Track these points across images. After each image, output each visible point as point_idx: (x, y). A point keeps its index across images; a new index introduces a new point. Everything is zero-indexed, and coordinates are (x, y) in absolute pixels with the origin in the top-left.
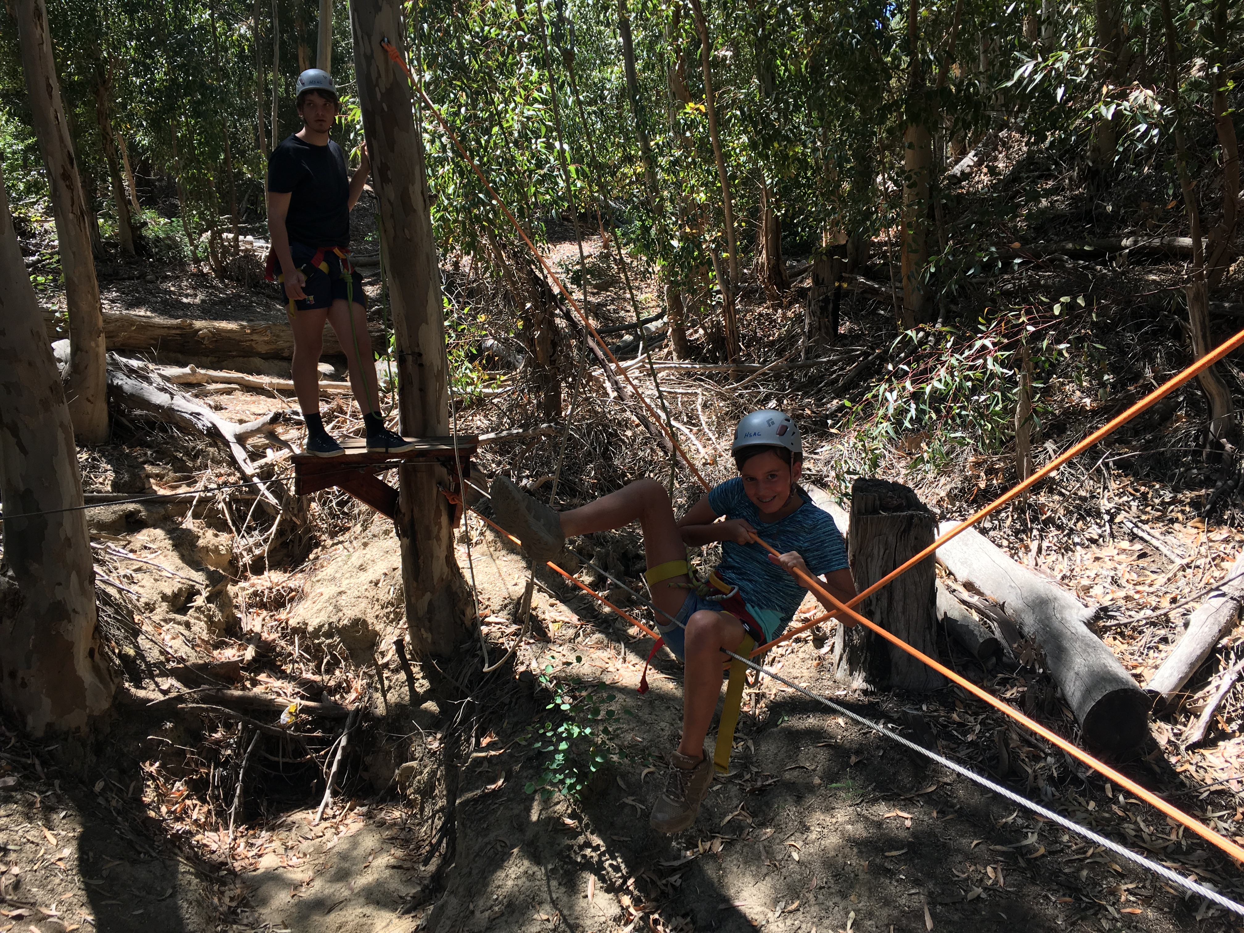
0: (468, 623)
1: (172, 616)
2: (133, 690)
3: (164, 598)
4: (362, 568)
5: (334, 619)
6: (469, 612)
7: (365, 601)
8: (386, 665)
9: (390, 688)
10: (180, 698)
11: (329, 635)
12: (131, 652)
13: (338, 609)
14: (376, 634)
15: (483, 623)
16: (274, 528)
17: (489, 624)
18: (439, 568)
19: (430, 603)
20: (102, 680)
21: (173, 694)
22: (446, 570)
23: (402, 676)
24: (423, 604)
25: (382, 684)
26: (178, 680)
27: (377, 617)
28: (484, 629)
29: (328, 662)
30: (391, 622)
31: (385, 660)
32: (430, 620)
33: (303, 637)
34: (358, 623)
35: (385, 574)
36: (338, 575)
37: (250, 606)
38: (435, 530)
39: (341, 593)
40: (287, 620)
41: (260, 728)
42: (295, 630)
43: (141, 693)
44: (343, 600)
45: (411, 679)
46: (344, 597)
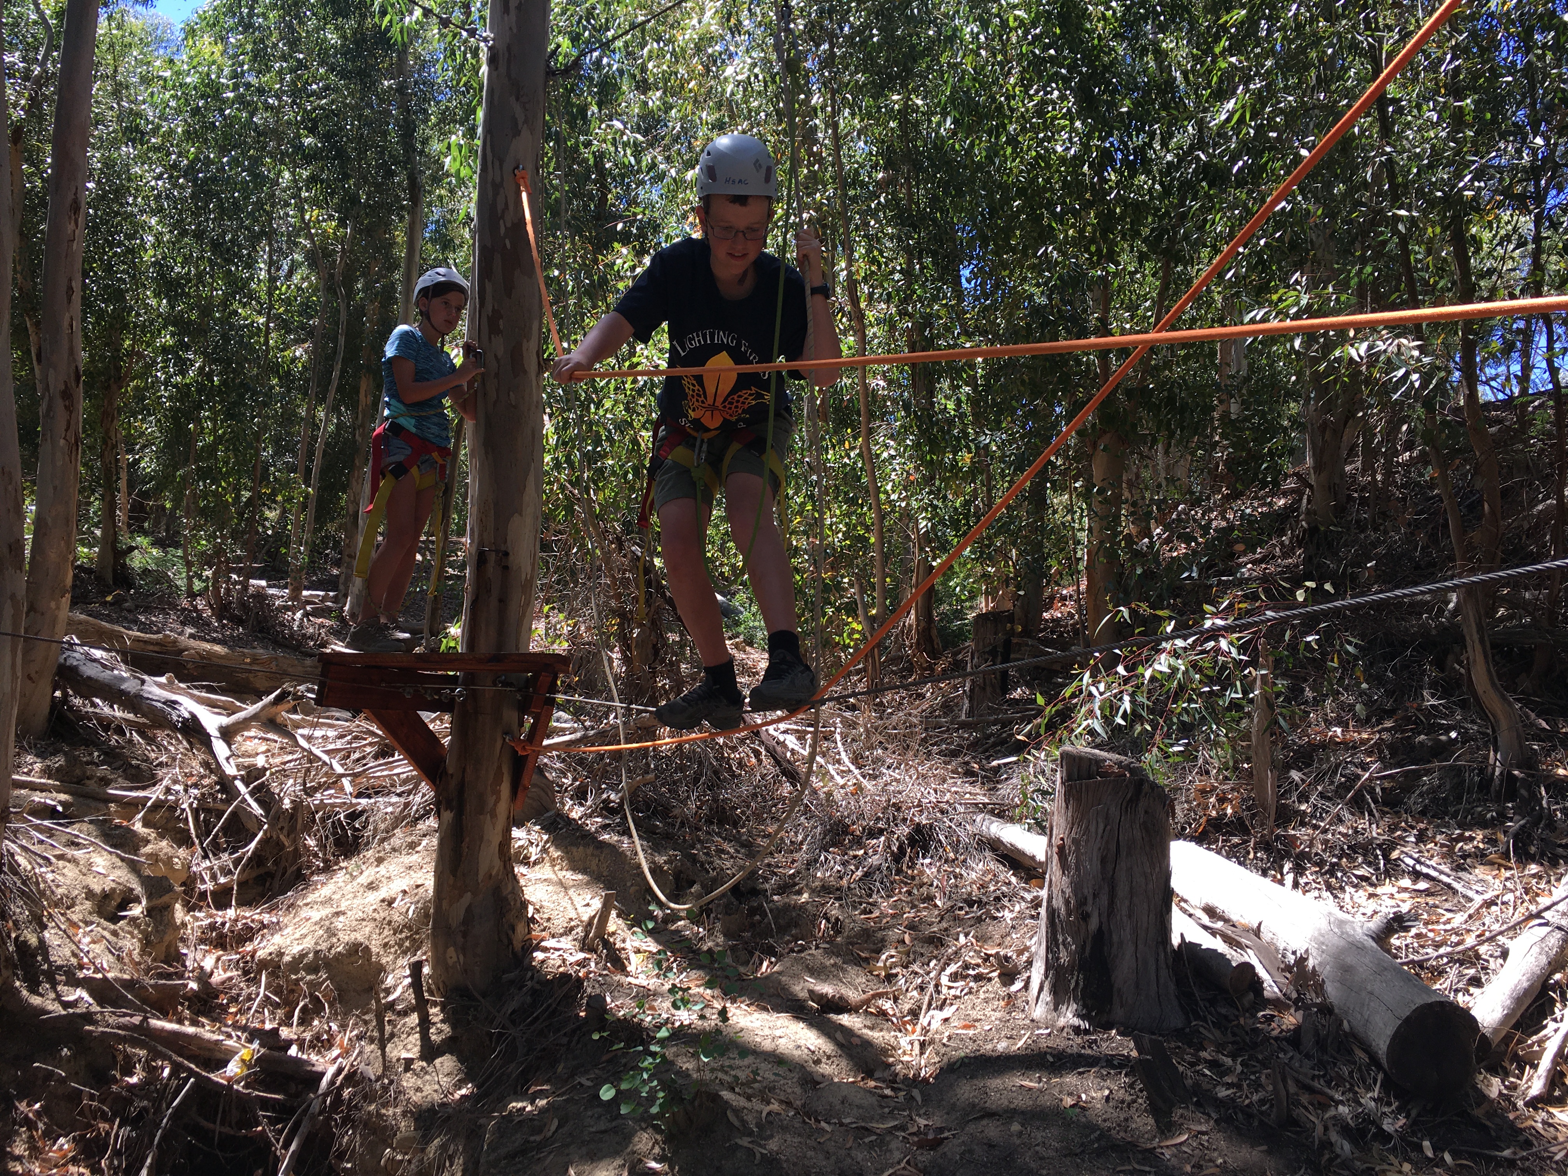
0: (517, 945)
1: (95, 918)
2: (25, 993)
3: (90, 894)
4: (371, 886)
5: (324, 946)
6: (521, 928)
7: (372, 925)
8: (391, 1005)
9: (392, 1035)
10: (88, 1017)
11: (313, 968)
12: (33, 940)
13: (331, 933)
14: (381, 969)
15: (538, 948)
16: (252, 846)
17: (545, 950)
18: (488, 859)
19: (469, 909)
21: (80, 1010)
22: (498, 863)
23: (414, 1019)
24: (457, 913)
25: (382, 1030)
26: (91, 995)
27: (385, 945)
28: (539, 955)
29: (305, 1006)
30: (405, 953)
31: (391, 998)
32: (465, 935)
33: (273, 975)
34: (357, 950)
35: (405, 892)
36: (334, 897)
37: (202, 941)
38: (491, 800)
39: (338, 914)
40: (255, 951)
41: (197, 1075)
42: (263, 964)
43: (36, 1000)
44: (339, 923)
45: (425, 1023)
46: (341, 918)
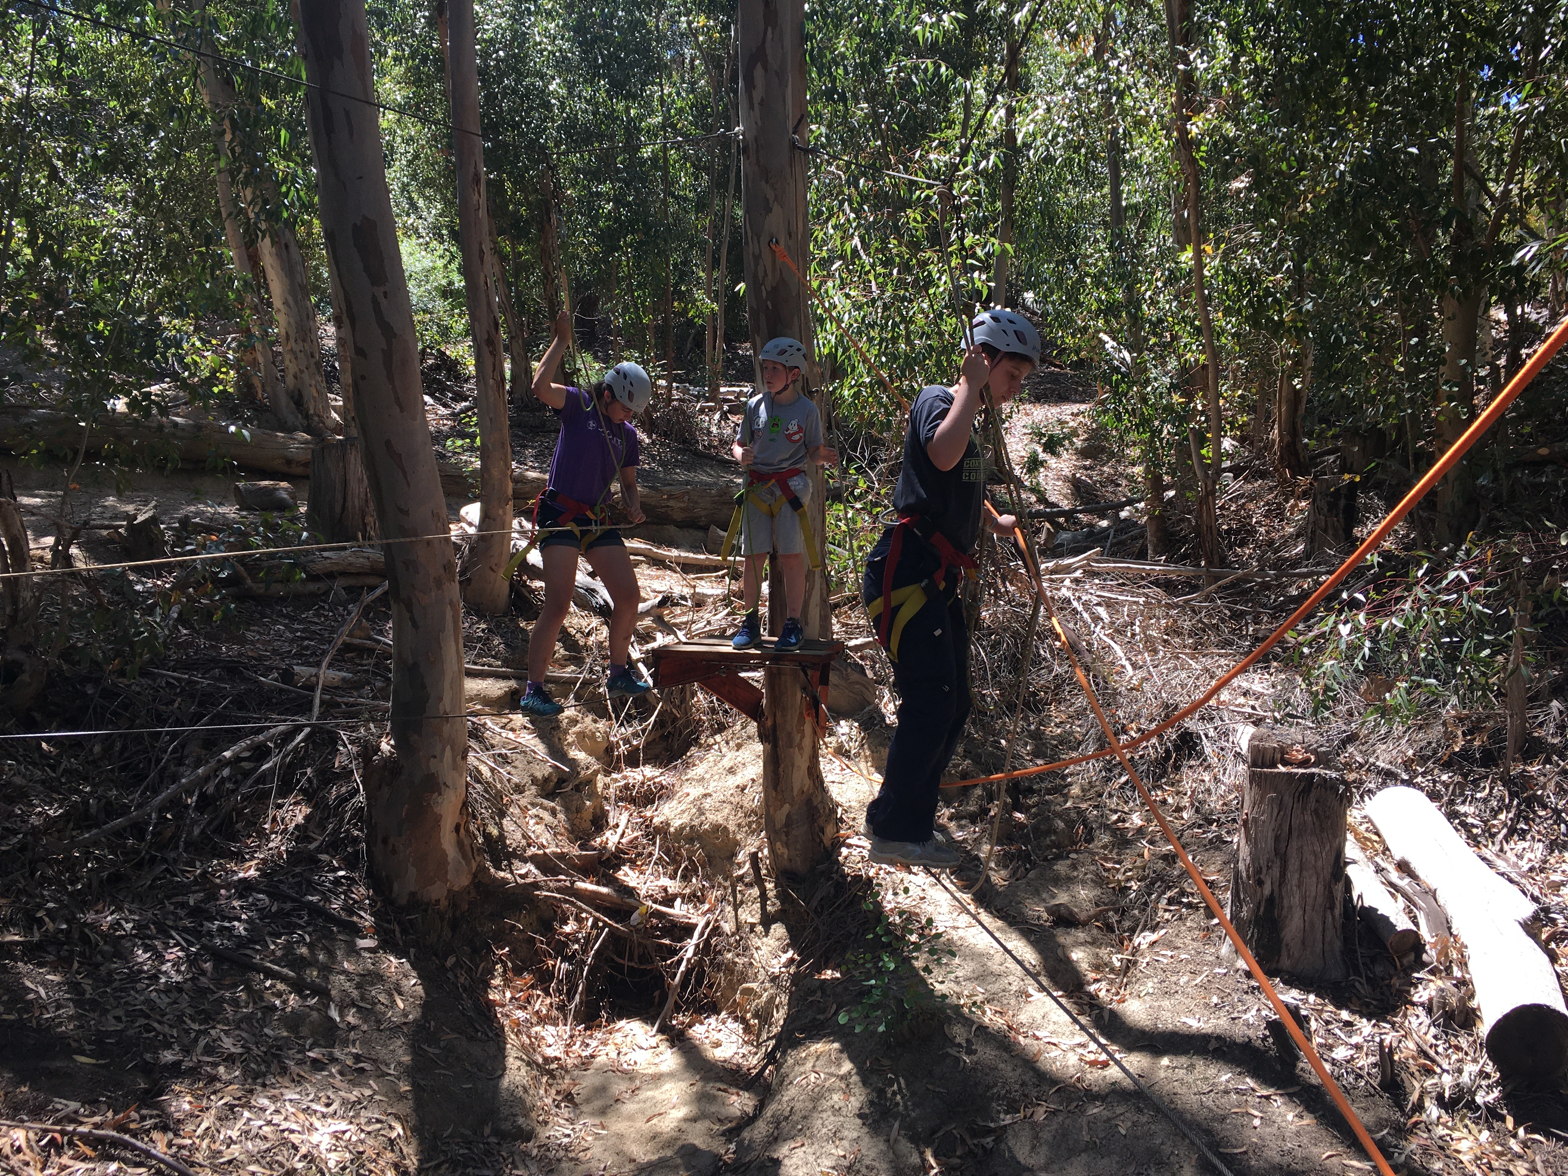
0: (827, 842)
3: (535, 781)
4: (731, 771)
5: (696, 822)
6: (830, 830)
7: (729, 807)
8: (741, 878)
9: (742, 902)
11: (690, 840)
12: (495, 832)
13: (701, 812)
14: (737, 843)
15: (844, 844)
16: (653, 719)
17: (849, 846)
18: (799, 779)
19: (788, 816)
20: (464, 856)
21: (529, 880)
22: (807, 782)
23: (755, 892)
24: (781, 816)
25: (735, 898)
27: (739, 825)
28: (844, 851)
29: (686, 868)
30: (753, 832)
31: (741, 872)
32: (787, 834)
33: (664, 839)
34: (718, 829)
35: (753, 780)
36: (707, 776)
37: (620, 799)
38: (798, 738)
39: (705, 796)
40: (652, 818)
41: (610, 926)
42: (658, 830)
43: (499, 875)
44: (708, 803)
45: (763, 897)
46: (709, 800)
